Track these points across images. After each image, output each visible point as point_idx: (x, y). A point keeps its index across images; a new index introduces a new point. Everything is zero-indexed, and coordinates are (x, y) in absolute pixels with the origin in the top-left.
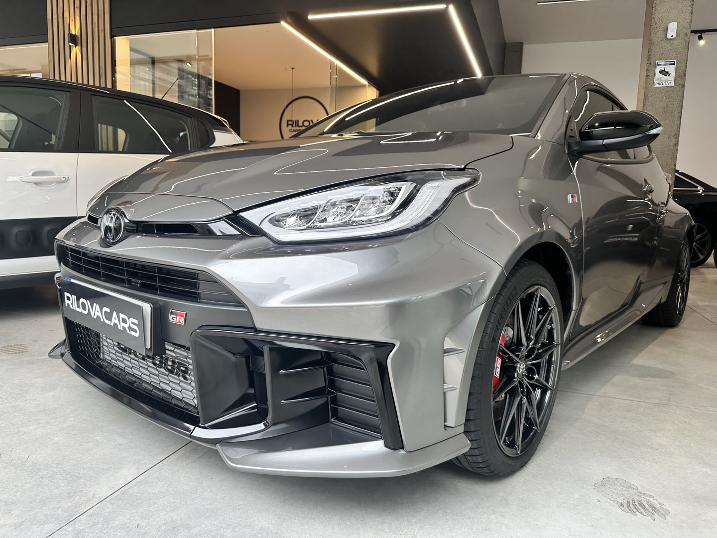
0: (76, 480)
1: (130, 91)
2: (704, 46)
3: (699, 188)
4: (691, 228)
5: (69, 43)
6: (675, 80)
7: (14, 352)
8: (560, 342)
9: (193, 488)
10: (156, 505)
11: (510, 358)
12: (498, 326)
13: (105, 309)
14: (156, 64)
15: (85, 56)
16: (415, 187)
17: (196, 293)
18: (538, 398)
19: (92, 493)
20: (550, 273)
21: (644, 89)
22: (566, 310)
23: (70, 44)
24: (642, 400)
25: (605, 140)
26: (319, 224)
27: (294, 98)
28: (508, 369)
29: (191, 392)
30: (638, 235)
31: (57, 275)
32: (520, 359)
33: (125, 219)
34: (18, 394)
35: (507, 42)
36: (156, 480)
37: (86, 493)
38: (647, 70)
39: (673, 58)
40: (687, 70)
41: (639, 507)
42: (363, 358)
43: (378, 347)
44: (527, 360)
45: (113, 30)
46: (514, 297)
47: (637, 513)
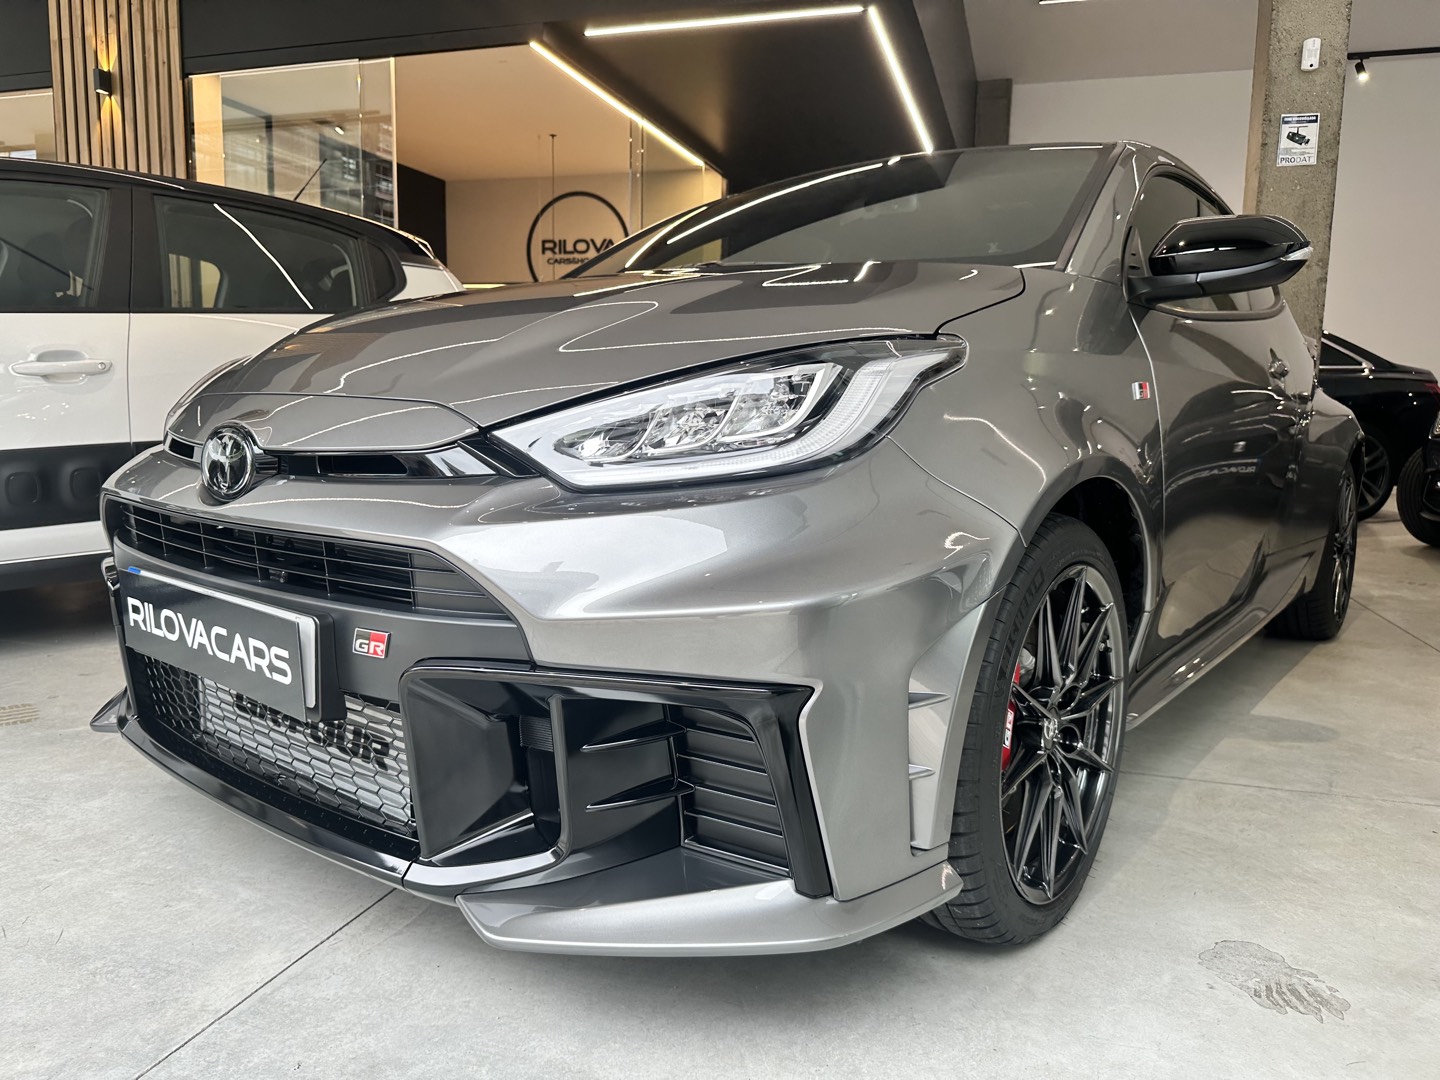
0: (165, 977)
1: (223, 185)
2: (1367, 84)
3: (1364, 365)
4: (1359, 444)
5: (96, 89)
6: (1319, 152)
7: (11, 721)
8: (1122, 675)
9: (403, 986)
10: (332, 1023)
11: (1030, 709)
12: (1010, 646)
13: (216, 630)
14: (274, 129)
15: (130, 116)
16: (841, 373)
17: (407, 594)
18: (1081, 787)
19: (198, 1003)
20: (1102, 539)
21: (1258, 170)
22: (1132, 611)
23: (99, 91)
24: (1279, 787)
25: (1200, 275)
26: (651, 451)
27: (556, 195)
28: (1027, 732)
29: (400, 793)
30: (1255, 461)
31: (107, 562)
32: (1049, 711)
33: (255, 448)
34: (28, 806)
35: (979, 79)
36: (327, 973)
37: (187, 1004)
38: (1264, 133)
39: (1314, 109)
40: (1342, 132)
41: (1289, 996)
42: (750, 717)
43: (779, 694)
44: (1062, 712)
45: (186, 60)
46: (1038, 589)
47: (1287, 1008)
